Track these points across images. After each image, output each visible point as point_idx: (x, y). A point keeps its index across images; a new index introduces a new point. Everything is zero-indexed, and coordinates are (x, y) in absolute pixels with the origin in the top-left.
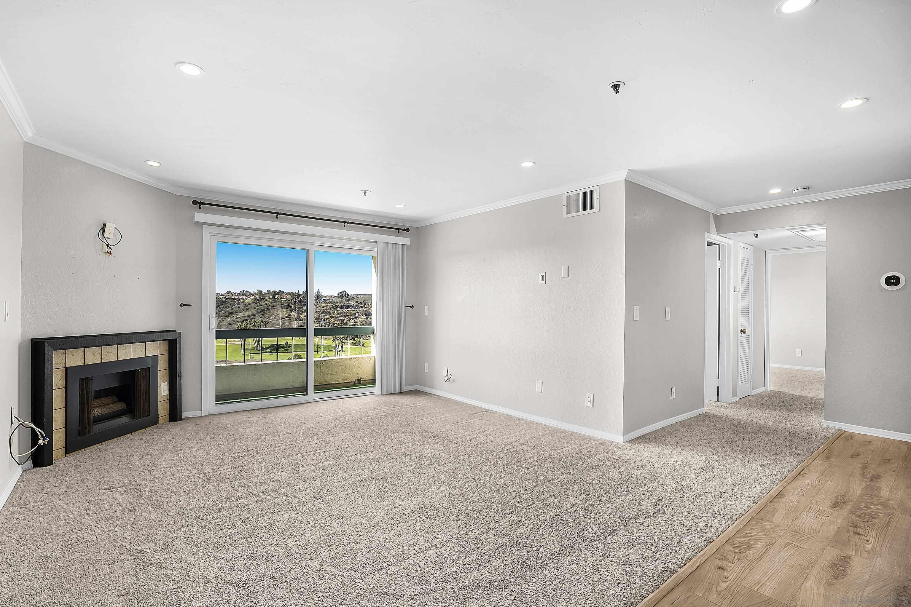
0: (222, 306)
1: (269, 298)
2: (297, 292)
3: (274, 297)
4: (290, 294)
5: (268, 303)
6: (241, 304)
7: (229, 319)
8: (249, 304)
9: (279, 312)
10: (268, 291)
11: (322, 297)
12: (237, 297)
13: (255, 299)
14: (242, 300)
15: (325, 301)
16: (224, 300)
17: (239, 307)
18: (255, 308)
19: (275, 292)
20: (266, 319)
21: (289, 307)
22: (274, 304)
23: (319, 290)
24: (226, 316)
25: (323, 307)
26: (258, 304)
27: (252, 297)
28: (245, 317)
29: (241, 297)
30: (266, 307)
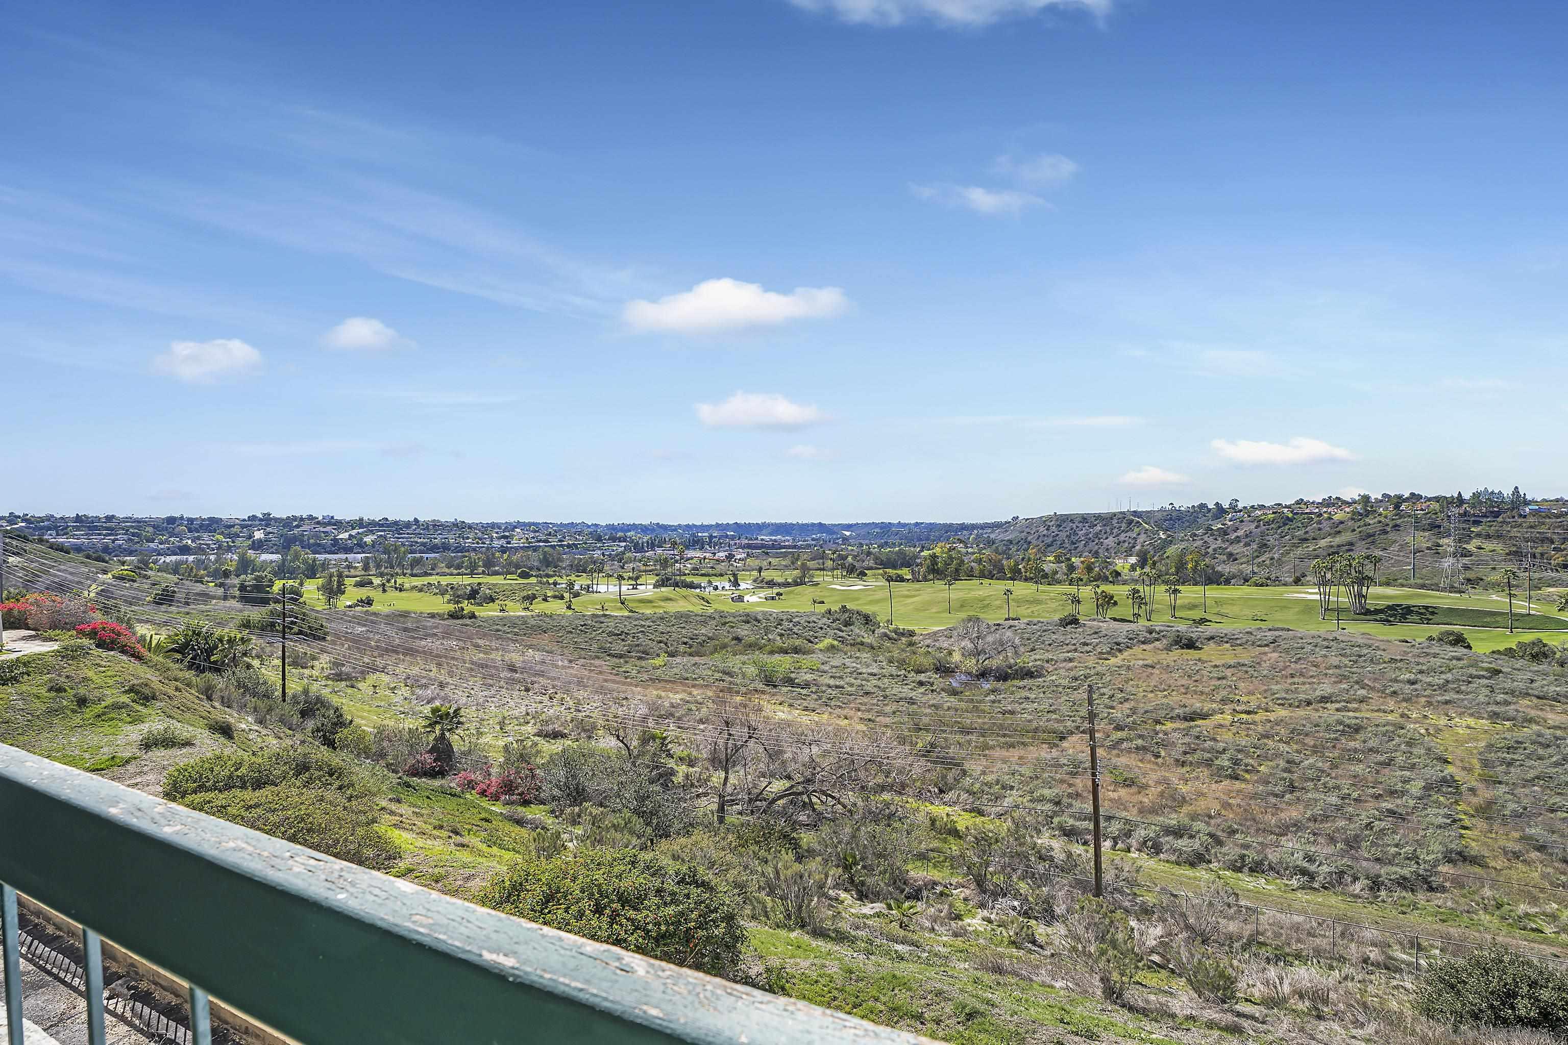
0: (1287, 527)
1: (1386, 509)
2: (1456, 495)
3: (1397, 507)
4: (1437, 499)
5: (1382, 519)
6: (1325, 524)
7: (1299, 551)
8: (1342, 523)
9: (1410, 539)
10: (1384, 495)
11: (1527, 503)
12: (1317, 510)
13: (1353, 513)
14: (1326, 515)
15: (1535, 513)
16: (1290, 515)
17: (1320, 529)
18: (1354, 530)
19: (1399, 497)
20: (1378, 553)
21: (1434, 527)
22: (1399, 522)
23: (1516, 488)
24: (1295, 546)
25: (1531, 527)
26: (1362, 523)
27: (1347, 510)
28: (1332, 547)
29: (1325, 510)
30: (1379, 527)
